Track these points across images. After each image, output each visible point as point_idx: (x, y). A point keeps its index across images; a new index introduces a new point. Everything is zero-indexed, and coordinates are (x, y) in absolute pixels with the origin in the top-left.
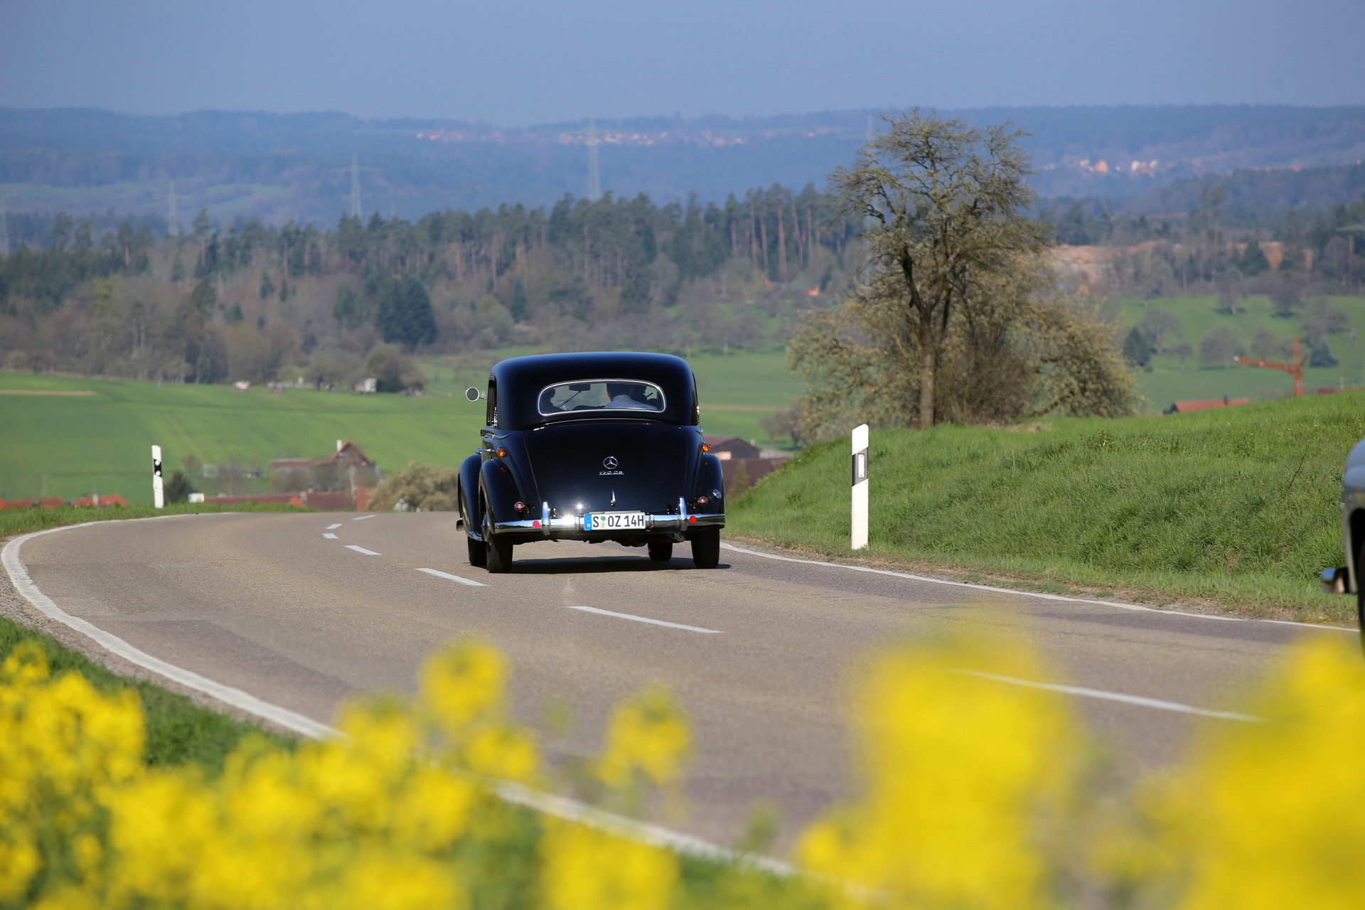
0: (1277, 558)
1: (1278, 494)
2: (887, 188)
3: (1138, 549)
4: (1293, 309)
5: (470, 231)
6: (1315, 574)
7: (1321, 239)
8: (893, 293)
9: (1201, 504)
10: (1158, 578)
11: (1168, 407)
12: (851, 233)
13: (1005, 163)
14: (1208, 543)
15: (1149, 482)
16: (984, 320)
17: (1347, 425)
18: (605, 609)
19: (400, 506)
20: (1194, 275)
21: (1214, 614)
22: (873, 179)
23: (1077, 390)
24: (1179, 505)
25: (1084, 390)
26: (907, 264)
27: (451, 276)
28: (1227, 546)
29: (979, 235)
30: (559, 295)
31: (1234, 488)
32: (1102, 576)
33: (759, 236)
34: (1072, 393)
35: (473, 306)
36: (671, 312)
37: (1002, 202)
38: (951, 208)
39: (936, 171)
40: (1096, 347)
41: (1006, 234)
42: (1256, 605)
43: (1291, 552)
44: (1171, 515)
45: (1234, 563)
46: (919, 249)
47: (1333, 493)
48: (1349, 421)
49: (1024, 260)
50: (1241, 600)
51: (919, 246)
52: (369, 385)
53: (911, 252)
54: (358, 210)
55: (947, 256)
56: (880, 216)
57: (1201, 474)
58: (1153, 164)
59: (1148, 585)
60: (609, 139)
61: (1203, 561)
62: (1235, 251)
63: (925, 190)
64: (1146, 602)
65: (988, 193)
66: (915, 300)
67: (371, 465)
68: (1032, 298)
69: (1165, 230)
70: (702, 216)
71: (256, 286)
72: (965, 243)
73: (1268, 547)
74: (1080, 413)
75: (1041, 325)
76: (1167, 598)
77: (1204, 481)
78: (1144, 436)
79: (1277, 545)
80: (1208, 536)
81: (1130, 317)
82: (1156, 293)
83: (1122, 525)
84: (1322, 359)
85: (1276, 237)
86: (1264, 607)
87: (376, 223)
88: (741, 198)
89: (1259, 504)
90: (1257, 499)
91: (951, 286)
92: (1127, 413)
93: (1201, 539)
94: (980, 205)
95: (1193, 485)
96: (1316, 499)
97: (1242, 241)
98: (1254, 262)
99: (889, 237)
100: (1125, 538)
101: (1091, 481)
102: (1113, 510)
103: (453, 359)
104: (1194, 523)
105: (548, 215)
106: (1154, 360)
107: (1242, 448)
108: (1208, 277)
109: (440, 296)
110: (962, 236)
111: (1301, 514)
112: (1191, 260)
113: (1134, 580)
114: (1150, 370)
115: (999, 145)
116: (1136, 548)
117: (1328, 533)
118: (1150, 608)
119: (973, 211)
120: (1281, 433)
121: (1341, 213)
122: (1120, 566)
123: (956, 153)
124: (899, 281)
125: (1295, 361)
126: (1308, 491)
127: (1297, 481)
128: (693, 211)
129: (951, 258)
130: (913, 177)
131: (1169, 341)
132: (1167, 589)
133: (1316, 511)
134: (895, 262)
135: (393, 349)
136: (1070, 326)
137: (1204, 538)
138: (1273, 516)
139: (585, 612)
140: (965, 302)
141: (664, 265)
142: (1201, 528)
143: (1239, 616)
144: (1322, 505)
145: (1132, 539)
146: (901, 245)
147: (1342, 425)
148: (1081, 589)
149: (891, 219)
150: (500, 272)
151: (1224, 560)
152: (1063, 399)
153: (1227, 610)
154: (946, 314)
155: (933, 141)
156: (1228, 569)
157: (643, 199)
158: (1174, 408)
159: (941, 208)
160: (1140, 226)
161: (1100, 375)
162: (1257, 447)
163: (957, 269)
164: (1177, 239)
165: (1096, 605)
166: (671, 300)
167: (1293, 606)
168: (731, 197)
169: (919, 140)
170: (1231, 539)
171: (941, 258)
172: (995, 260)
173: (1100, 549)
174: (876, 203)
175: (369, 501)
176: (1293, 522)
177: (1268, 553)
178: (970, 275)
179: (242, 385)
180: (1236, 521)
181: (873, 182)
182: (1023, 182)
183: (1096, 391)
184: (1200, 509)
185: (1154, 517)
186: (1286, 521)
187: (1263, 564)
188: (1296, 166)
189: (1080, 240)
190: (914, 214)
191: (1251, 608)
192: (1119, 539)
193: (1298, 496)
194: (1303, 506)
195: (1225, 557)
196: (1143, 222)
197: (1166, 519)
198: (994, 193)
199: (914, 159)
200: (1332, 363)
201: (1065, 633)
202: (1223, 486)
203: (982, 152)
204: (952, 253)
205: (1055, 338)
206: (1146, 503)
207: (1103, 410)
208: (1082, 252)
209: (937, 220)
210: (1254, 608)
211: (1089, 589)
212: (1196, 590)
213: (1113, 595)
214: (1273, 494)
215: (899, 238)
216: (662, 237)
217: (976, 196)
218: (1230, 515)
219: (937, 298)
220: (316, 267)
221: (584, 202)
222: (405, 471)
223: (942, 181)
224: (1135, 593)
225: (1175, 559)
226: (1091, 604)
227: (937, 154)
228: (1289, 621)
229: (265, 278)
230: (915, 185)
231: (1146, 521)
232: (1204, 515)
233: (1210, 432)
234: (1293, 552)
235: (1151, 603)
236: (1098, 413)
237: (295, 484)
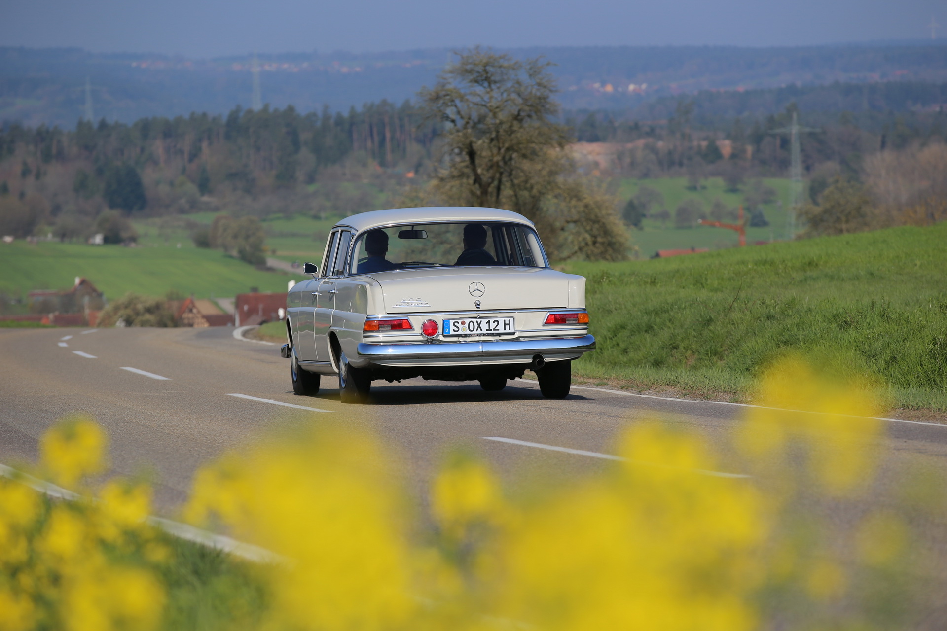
0: (721, 358)
1: (722, 314)
2: (458, 102)
3: (627, 353)
4: (739, 186)
5: (170, 131)
6: (747, 369)
7: (757, 139)
8: (462, 175)
9: (670, 321)
10: (639, 372)
11: (653, 254)
12: (436, 133)
13: (539, 84)
14: (674, 348)
15: (634, 306)
16: (526, 194)
17: (771, 266)
18: (252, 396)
19: (120, 324)
20: (672, 163)
21: (677, 397)
22: (448, 95)
23: (590, 243)
24: (655, 321)
25: (594, 243)
26: (472, 154)
27: (156, 163)
28: (687, 350)
29: (521, 134)
30: (232, 176)
31: (693, 310)
32: (600, 371)
33: (372, 135)
34: (587, 244)
35: (172, 184)
36: (311, 188)
37: (537, 112)
38: (502, 116)
39: (492, 90)
40: (604, 212)
41: (540, 134)
42: (705, 391)
43: (731, 354)
44: (649, 328)
45: (692, 362)
46: (480, 144)
47: (760, 313)
48: (772, 263)
49: (554, 152)
50: (695, 388)
51: (480, 142)
52: (98, 239)
53: (475, 146)
54: (90, 116)
55: (499, 149)
56: (453, 121)
57: (670, 300)
58: (644, 86)
59: (632, 377)
60: (267, 68)
61: (671, 360)
62: (699, 146)
63: (484, 103)
64: (630, 389)
65: (528, 106)
66: (477, 180)
67: (100, 295)
68: (560, 179)
69: (651, 132)
70: (332, 121)
71: (18, 169)
72: (511, 140)
73: (715, 350)
74: (592, 258)
75: (565, 198)
76: (645, 386)
77: (672, 305)
78: (633, 274)
79: (721, 349)
80: (674, 343)
81: (627, 192)
82: (646, 175)
83: (616, 336)
84: (758, 222)
85: (728, 136)
86: (710, 392)
87: (103, 125)
88: (359, 109)
89: (710, 321)
90: (708, 317)
91: (502, 170)
92: (625, 258)
93: (670, 345)
94: (522, 114)
95: (664, 307)
96: (748, 318)
97: (705, 139)
98: (713, 154)
99: (458, 136)
100: (618, 345)
101: (595, 305)
102: (609, 325)
103: (157, 220)
104: (665, 335)
105: (224, 120)
106: (645, 222)
107: (699, 282)
108: (681, 164)
109: (148, 176)
110: (510, 135)
111: (738, 327)
112: (670, 153)
113: (622, 374)
114: (641, 229)
115: (535, 72)
116: (625, 351)
117: (756, 341)
118: (632, 393)
119: (517, 118)
120: (726, 272)
121: (771, 120)
122: (614, 364)
123: (505, 77)
124: (467, 167)
125: (740, 223)
126: (743, 312)
127: (736, 305)
128: (326, 118)
129: (503, 150)
130: (475, 94)
131: (655, 209)
132: (645, 380)
133: (748, 326)
134: (464, 153)
135: (115, 213)
136: (585, 198)
137: (671, 344)
138: (719, 329)
139: (238, 398)
140: (512, 181)
141: (305, 155)
142: (670, 338)
143: (694, 398)
144: (752, 322)
145: (622, 345)
146: (468, 141)
147: (768, 266)
148: (585, 380)
149: (460, 123)
150: (191, 160)
151: (685, 360)
152: (581, 249)
153: (685, 395)
154: (498, 189)
155: (490, 69)
156: (688, 366)
157: (291, 109)
158: (657, 255)
159: (495, 116)
160: (635, 129)
161: (606, 232)
162: (709, 282)
163: (507, 158)
164: (660, 138)
165: (595, 391)
166: (311, 180)
167: (730, 392)
168: (353, 109)
169: (480, 68)
170: (690, 345)
171: (495, 151)
172: (534, 153)
173: (601, 352)
174: (450, 112)
175: (98, 321)
176: (732, 333)
177: (715, 354)
178: (516, 163)
179: (8, 239)
180: (694, 333)
181: (448, 97)
182: (553, 98)
183: (603, 243)
184: (668, 324)
185: (638, 330)
186: (728, 332)
187: (711, 363)
188: (741, 88)
189: (594, 139)
190: (476, 120)
191: (702, 393)
192: (614, 345)
193: (736, 315)
194: (739, 322)
195: (686, 357)
196: (636, 127)
197: (646, 331)
198: (531, 106)
199: (476, 81)
200: (764, 224)
201: (572, 411)
202: (685, 308)
203: (523, 77)
204: (503, 147)
205: (575, 207)
206: (632, 320)
207: (608, 257)
208: (595, 147)
209: (492, 124)
210: (704, 393)
211: (591, 381)
212: (665, 381)
213: (607, 384)
214: (719, 314)
215: (466, 136)
216: (304, 136)
217: (519, 108)
218: (690, 329)
219: (493, 179)
220: (61, 156)
221: (250, 112)
222: (123, 299)
223: (496, 96)
224: (623, 383)
225: (652, 359)
226: (592, 390)
227: (493, 78)
228: (727, 402)
229: (25, 164)
230: (477, 99)
231: (633, 333)
232: (672, 328)
233: (678, 271)
234: (732, 354)
235: (634, 390)
236: (605, 259)
237: (45, 308)
